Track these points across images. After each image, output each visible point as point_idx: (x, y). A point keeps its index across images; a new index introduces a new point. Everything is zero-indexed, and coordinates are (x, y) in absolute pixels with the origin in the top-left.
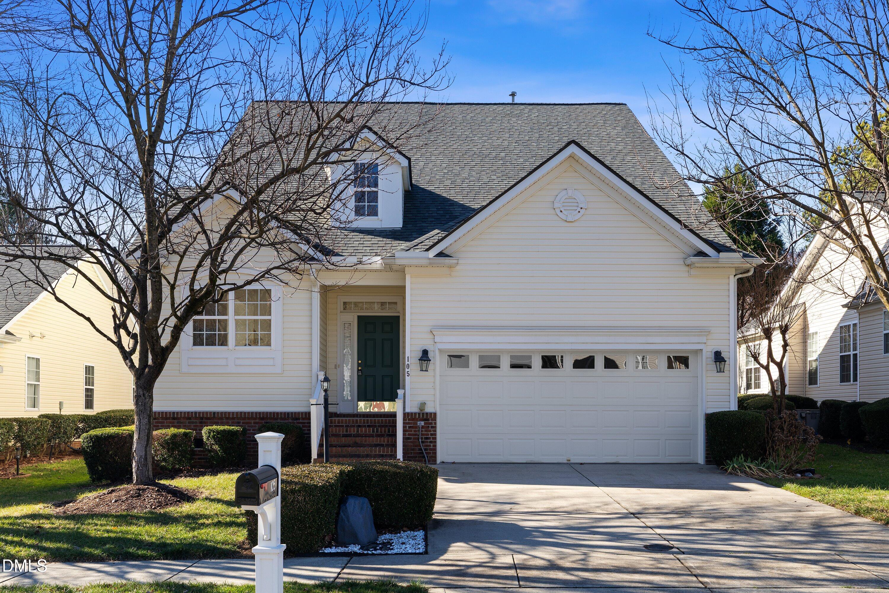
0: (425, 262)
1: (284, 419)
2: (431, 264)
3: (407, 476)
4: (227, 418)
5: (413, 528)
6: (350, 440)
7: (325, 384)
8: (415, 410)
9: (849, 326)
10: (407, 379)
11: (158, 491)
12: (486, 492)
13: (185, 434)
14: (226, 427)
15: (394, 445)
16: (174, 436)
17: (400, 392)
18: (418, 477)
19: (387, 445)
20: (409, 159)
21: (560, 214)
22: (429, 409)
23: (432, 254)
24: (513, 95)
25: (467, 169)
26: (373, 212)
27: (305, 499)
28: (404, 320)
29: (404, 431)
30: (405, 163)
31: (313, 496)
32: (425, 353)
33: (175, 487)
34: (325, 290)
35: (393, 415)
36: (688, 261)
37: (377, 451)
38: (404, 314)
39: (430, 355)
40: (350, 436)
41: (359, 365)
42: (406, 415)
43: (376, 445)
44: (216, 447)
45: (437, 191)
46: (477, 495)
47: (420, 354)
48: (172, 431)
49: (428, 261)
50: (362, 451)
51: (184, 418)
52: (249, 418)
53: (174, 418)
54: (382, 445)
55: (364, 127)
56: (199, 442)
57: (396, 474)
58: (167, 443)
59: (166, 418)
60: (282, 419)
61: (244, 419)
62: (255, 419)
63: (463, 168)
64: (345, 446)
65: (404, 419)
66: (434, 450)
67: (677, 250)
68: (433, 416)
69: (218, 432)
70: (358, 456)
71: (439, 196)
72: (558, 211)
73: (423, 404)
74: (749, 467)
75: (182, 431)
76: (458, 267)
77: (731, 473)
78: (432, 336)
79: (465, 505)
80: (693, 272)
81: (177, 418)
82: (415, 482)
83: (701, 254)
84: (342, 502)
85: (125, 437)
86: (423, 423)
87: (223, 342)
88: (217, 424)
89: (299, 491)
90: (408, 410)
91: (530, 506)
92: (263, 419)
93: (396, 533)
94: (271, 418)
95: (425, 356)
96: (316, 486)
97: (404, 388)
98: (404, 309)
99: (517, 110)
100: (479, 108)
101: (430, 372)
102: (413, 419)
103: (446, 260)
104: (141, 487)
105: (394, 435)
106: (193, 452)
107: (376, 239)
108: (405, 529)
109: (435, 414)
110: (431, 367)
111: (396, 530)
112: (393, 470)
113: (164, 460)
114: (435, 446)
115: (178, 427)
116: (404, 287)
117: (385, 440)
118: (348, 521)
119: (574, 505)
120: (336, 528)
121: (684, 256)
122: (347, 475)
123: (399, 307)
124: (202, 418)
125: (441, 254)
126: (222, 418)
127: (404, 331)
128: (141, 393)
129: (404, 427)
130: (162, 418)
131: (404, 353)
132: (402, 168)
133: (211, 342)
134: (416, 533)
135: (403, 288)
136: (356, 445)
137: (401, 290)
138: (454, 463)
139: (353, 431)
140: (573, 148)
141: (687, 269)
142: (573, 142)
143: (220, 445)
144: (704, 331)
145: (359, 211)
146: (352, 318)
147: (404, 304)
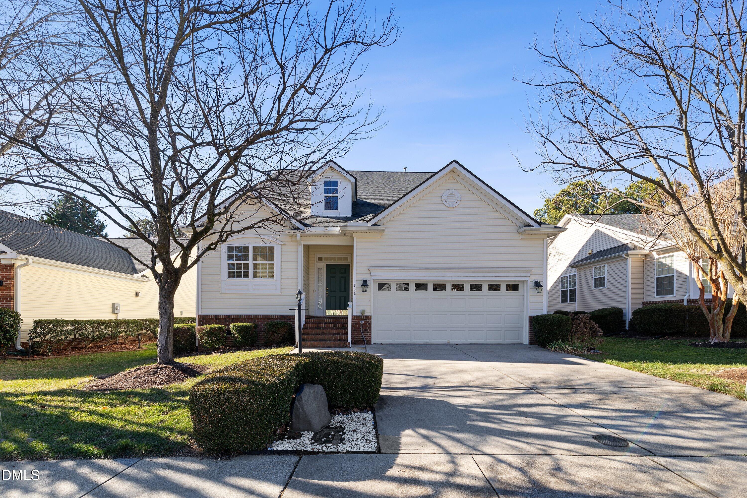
0: (365, 228)
1: (282, 319)
2: (369, 230)
3: (358, 366)
4: (248, 319)
5: (362, 410)
6: (319, 331)
7: (299, 296)
8: (360, 314)
9: (567, 277)
10: (354, 297)
11: (173, 369)
12: (409, 366)
13: (220, 328)
14: (245, 324)
15: (346, 334)
16: (212, 329)
17: (350, 304)
18: (367, 368)
19: (342, 334)
20: (356, 178)
21: (445, 203)
22: (367, 314)
23: (370, 224)
24: (405, 168)
25: (386, 193)
26: (335, 207)
27: (250, 400)
28: (353, 267)
29: (352, 326)
30: (353, 180)
31: (260, 396)
32: (365, 281)
33: (190, 365)
34: (307, 248)
35: (346, 317)
36: (521, 230)
37: (336, 337)
38: (352, 263)
39: (368, 283)
40: (320, 329)
41: (327, 290)
42: (353, 317)
43: (335, 334)
44: (237, 335)
45: (370, 202)
46: (404, 369)
47: (362, 283)
48: (213, 326)
49: (367, 228)
50: (327, 337)
51: (222, 318)
52: (261, 319)
53: (216, 319)
54: (339, 334)
55: (331, 160)
56: (229, 332)
57: (347, 365)
58: (208, 333)
59: (212, 319)
60: (280, 319)
61: (258, 319)
62: (264, 319)
63: (383, 193)
64: (317, 335)
65: (352, 319)
66: (370, 337)
67: (513, 224)
68: (370, 318)
69: (239, 327)
70: (325, 340)
71: (371, 203)
72: (444, 202)
73: (363, 311)
74: (566, 347)
75: (218, 325)
76: (385, 233)
77: (554, 351)
78: (369, 272)
79: (398, 379)
80: (523, 236)
81: (218, 319)
82: (364, 372)
83: (529, 226)
84: (298, 391)
85: (185, 330)
86: (363, 322)
87: (246, 275)
88: (240, 322)
89: (244, 392)
90: (354, 314)
91: (447, 380)
92: (269, 319)
93: (347, 414)
94: (274, 319)
95: (365, 283)
96: (263, 385)
97: (352, 302)
98: (352, 261)
99: (407, 174)
100: (389, 174)
101: (368, 292)
102: (357, 319)
103: (378, 228)
104: (161, 366)
105: (346, 328)
106: (226, 339)
107: (336, 221)
108: (355, 409)
109: (371, 316)
110: (368, 290)
111: (347, 411)
112: (345, 361)
113: (206, 342)
114: (371, 334)
115: (216, 324)
116: (353, 246)
117: (341, 331)
118: (303, 409)
119: (478, 379)
120: (291, 415)
121: (518, 228)
122: (304, 367)
123: (350, 260)
124: (233, 319)
125: (374, 225)
126: (245, 319)
127: (352, 272)
128: (163, 301)
129: (352, 324)
130: (209, 318)
131: (352, 281)
132: (352, 183)
133: (239, 276)
134: (365, 415)
135: (351, 247)
136: (323, 334)
137: (350, 248)
138: (381, 344)
139: (322, 326)
140: (454, 164)
141: (519, 235)
142: (455, 161)
143: (240, 334)
144: (529, 270)
145: (327, 207)
146: (323, 265)
147: (352, 258)
